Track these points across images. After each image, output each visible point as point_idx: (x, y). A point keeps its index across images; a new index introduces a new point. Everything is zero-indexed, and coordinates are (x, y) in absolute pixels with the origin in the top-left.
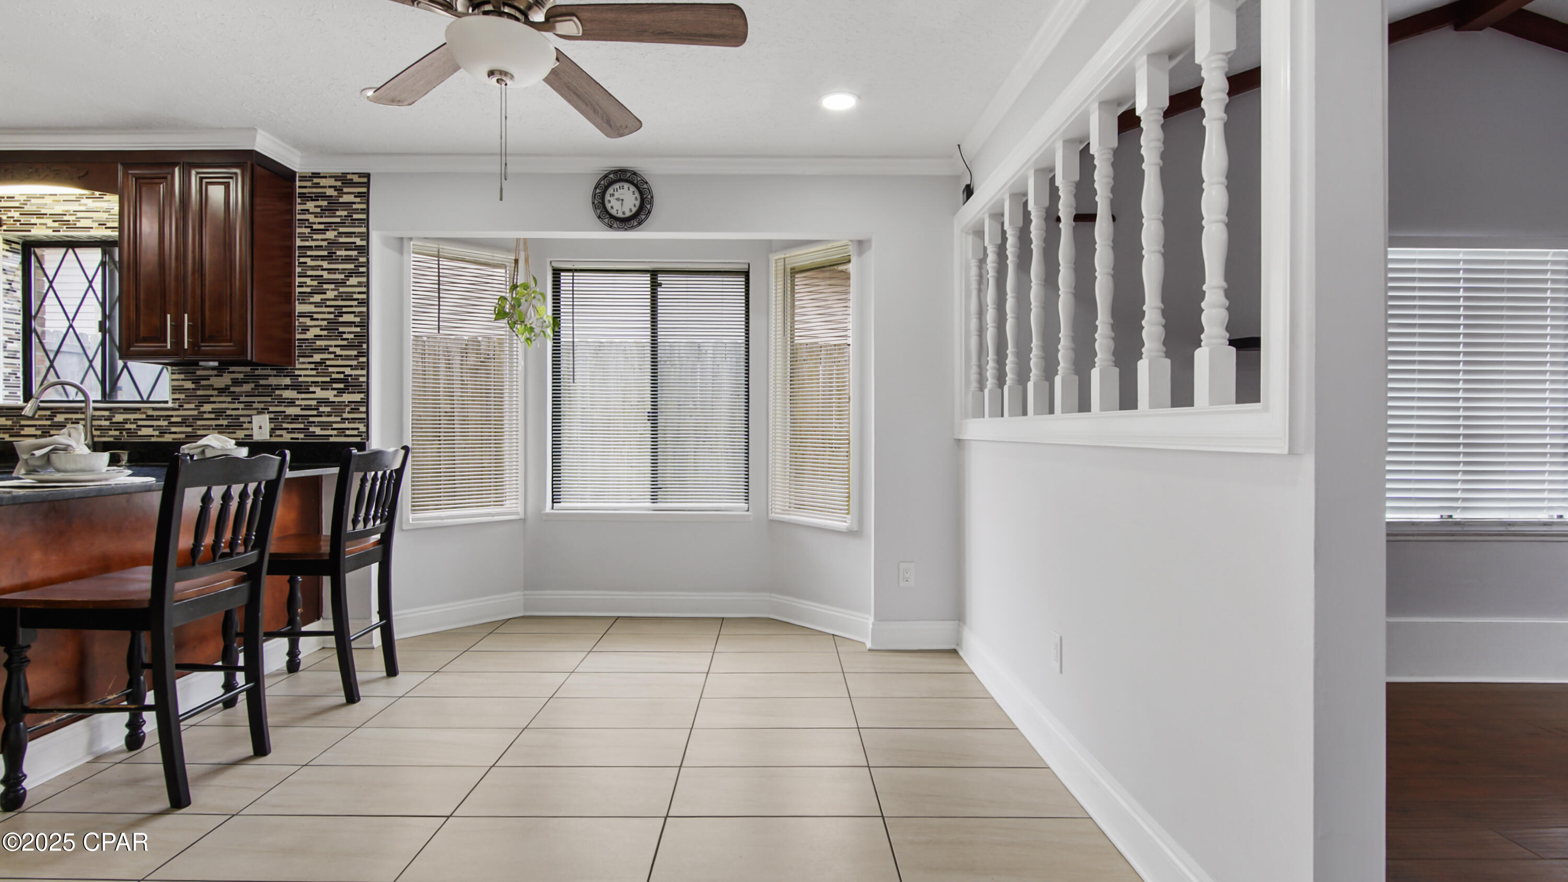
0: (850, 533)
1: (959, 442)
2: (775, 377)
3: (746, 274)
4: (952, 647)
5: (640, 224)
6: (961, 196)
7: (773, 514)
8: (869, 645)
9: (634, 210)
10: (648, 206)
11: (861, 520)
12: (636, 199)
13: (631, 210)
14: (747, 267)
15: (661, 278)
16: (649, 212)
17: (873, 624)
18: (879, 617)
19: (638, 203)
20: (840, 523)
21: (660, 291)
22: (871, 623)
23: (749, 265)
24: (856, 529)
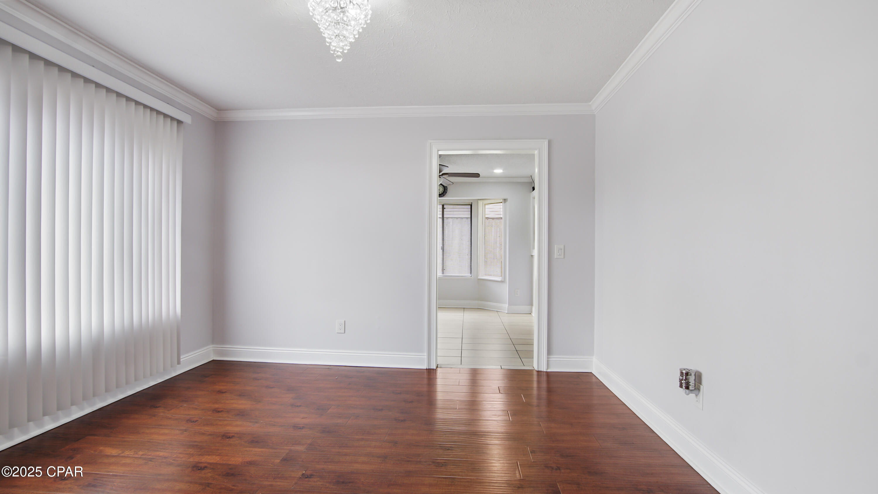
0: (502, 282)
1: (532, 256)
2: (480, 247)
3: (471, 206)
4: (530, 313)
5: (444, 196)
6: (532, 189)
7: (479, 277)
8: (506, 312)
9: (442, 192)
10: (446, 191)
11: (505, 278)
12: (443, 189)
13: (441, 192)
14: (471, 203)
15: (445, 206)
16: (446, 192)
17: (508, 306)
18: (509, 305)
19: (443, 190)
20: (499, 279)
21: (445, 210)
22: (507, 306)
23: (472, 203)
24: (503, 280)
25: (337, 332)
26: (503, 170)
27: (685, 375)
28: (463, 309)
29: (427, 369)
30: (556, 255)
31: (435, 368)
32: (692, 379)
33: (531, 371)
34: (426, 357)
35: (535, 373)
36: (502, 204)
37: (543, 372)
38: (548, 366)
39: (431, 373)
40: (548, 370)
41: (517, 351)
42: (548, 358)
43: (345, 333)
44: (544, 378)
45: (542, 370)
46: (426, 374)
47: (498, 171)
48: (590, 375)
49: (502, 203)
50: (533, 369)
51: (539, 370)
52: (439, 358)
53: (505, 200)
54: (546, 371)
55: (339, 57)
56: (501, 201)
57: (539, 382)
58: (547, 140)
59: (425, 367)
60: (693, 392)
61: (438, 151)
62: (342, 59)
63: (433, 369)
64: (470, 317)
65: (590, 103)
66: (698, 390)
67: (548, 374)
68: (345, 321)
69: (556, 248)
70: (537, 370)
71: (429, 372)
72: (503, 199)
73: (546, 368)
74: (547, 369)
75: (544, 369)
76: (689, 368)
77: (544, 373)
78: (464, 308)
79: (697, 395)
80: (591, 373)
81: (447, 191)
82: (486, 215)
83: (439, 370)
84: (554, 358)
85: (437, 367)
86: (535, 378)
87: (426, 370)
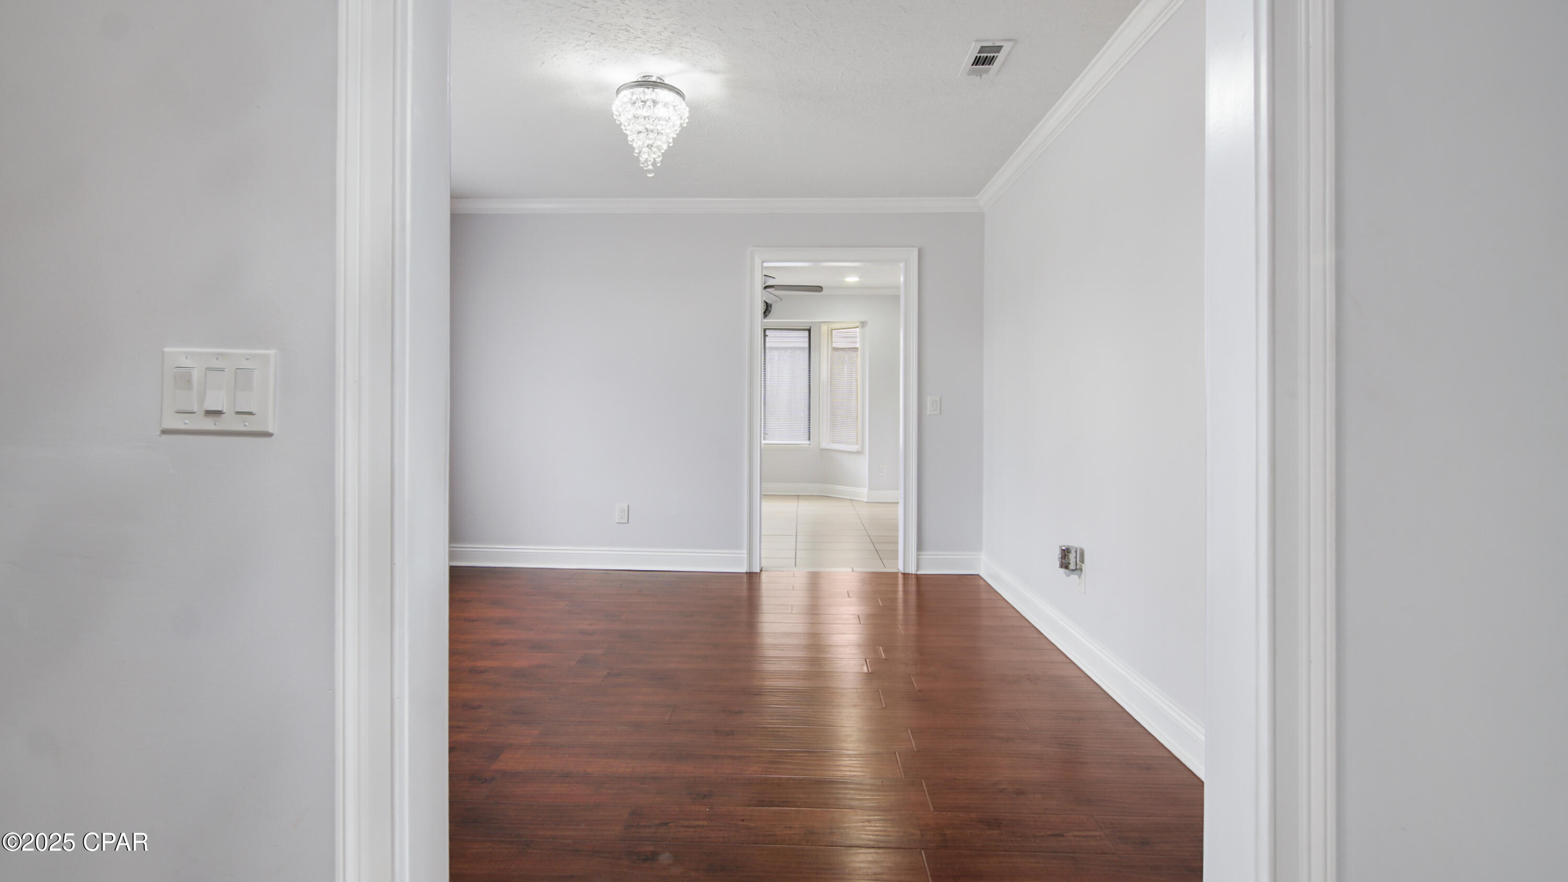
0: (858, 453)
2: (823, 396)
3: (809, 330)
5: (767, 317)
7: (822, 446)
8: (865, 501)
9: (764, 311)
11: (862, 447)
15: (768, 332)
16: (770, 312)
18: (870, 489)
19: (765, 308)
20: (854, 448)
21: (767, 338)
22: (866, 490)
23: (811, 327)
24: (860, 450)
25: (617, 521)
26: (859, 278)
27: (1065, 553)
28: (797, 497)
29: (747, 573)
30: (929, 410)
31: (758, 571)
32: (1072, 556)
33: (897, 573)
34: (746, 555)
35: (900, 576)
36: (858, 329)
37: (912, 574)
38: (918, 567)
39: (752, 578)
40: (918, 573)
41: (876, 550)
42: (918, 555)
43: (629, 522)
44: (913, 582)
45: (910, 572)
46: (745, 578)
47: (852, 279)
48: (978, 576)
49: (858, 327)
50: (898, 571)
51: (906, 572)
52: (763, 560)
53: (863, 324)
54: (915, 573)
55: (650, 171)
56: (857, 324)
57: (905, 585)
58: (917, 249)
59: (744, 569)
60: (1075, 572)
61: (763, 262)
62: (653, 174)
63: (756, 573)
64: (808, 509)
65: (977, 197)
66: (1080, 571)
67: (918, 577)
68: (628, 506)
69: (929, 400)
70: (903, 572)
71: (750, 576)
72: (859, 322)
73: (915, 570)
74: (917, 571)
75: (912, 570)
76: (1070, 545)
77: (913, 576)
78: (798, 495)
79: (1080, 576)
80: (978, 575)
81: (771, 309)
82: (833, 344)
83: (764, 574)
84: (926, 555)
85: (761, 570)
86: (900, 581)
87: (745, 575)
